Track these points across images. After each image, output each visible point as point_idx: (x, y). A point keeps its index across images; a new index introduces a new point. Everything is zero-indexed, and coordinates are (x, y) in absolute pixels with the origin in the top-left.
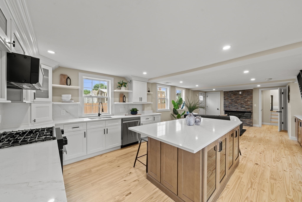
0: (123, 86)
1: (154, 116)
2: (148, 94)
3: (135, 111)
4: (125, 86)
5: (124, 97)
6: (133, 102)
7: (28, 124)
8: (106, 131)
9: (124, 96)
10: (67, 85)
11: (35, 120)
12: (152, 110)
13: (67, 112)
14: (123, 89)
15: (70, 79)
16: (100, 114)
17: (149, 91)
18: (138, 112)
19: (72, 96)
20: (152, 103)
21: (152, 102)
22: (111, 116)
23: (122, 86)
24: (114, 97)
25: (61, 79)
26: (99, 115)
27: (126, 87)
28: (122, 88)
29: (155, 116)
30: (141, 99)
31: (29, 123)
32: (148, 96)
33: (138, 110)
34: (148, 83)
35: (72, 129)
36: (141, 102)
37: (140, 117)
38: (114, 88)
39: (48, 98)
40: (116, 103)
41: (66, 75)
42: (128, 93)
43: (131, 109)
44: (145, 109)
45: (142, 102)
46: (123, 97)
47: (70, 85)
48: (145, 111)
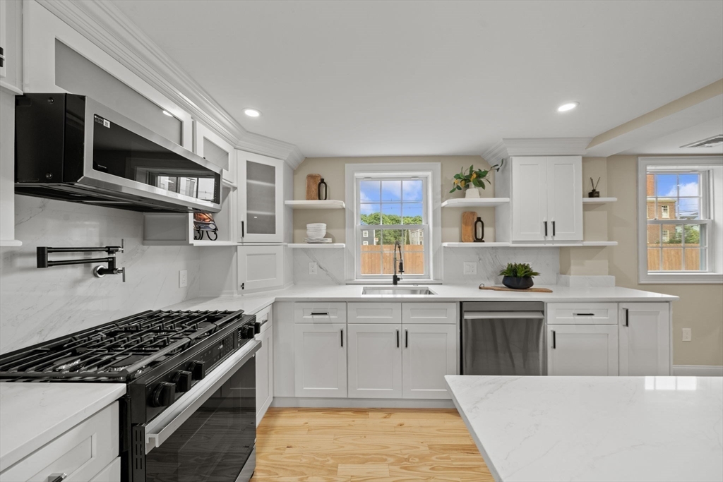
0: (472, 185)
1: (625, 306)
2: (586, 207)
3: (521, 273)
4: (481, 185)
5: (479, 224)
6: (514, 242)
7: (232, 293)
8: (402, 339)
9: (479, 219)
10: (320, 199)
11: (243, 284)
12: (610, 274)
13: (321, 267)
14: (473, 197)
15: (325, 183)
16: (399, 279)
17: (593, 194)
18: (535, 279)
19: (327, 228)
20: (615, 243)
21: (610, 240)
22: (431, 288)
23: (467, 187)
24: (442, 227)
25: (308, 186)
26: (396, 280)
27: (484, 187)
28: (468, 191)
29: (631, 308)
30: (549, 228)
31: (235, 291)
32: (590, 214)
33: (536, 274)
34: (585, 159)
35: (311, 317)
36: (549, 242)
37: (541, 304)
38: (442, 197)
39: (275, 233)
40: (445, 244)
41: (319, 176)
42: (493, 208)
43: (505, 266)
44: (573, 268)
45: (556, 238)
46: (474, 225)
47: (326, 199)
48: (572, 278)
